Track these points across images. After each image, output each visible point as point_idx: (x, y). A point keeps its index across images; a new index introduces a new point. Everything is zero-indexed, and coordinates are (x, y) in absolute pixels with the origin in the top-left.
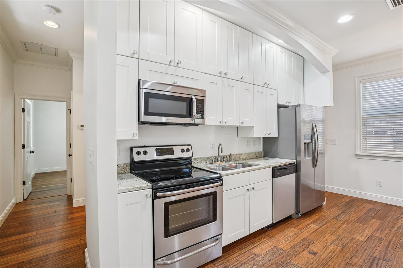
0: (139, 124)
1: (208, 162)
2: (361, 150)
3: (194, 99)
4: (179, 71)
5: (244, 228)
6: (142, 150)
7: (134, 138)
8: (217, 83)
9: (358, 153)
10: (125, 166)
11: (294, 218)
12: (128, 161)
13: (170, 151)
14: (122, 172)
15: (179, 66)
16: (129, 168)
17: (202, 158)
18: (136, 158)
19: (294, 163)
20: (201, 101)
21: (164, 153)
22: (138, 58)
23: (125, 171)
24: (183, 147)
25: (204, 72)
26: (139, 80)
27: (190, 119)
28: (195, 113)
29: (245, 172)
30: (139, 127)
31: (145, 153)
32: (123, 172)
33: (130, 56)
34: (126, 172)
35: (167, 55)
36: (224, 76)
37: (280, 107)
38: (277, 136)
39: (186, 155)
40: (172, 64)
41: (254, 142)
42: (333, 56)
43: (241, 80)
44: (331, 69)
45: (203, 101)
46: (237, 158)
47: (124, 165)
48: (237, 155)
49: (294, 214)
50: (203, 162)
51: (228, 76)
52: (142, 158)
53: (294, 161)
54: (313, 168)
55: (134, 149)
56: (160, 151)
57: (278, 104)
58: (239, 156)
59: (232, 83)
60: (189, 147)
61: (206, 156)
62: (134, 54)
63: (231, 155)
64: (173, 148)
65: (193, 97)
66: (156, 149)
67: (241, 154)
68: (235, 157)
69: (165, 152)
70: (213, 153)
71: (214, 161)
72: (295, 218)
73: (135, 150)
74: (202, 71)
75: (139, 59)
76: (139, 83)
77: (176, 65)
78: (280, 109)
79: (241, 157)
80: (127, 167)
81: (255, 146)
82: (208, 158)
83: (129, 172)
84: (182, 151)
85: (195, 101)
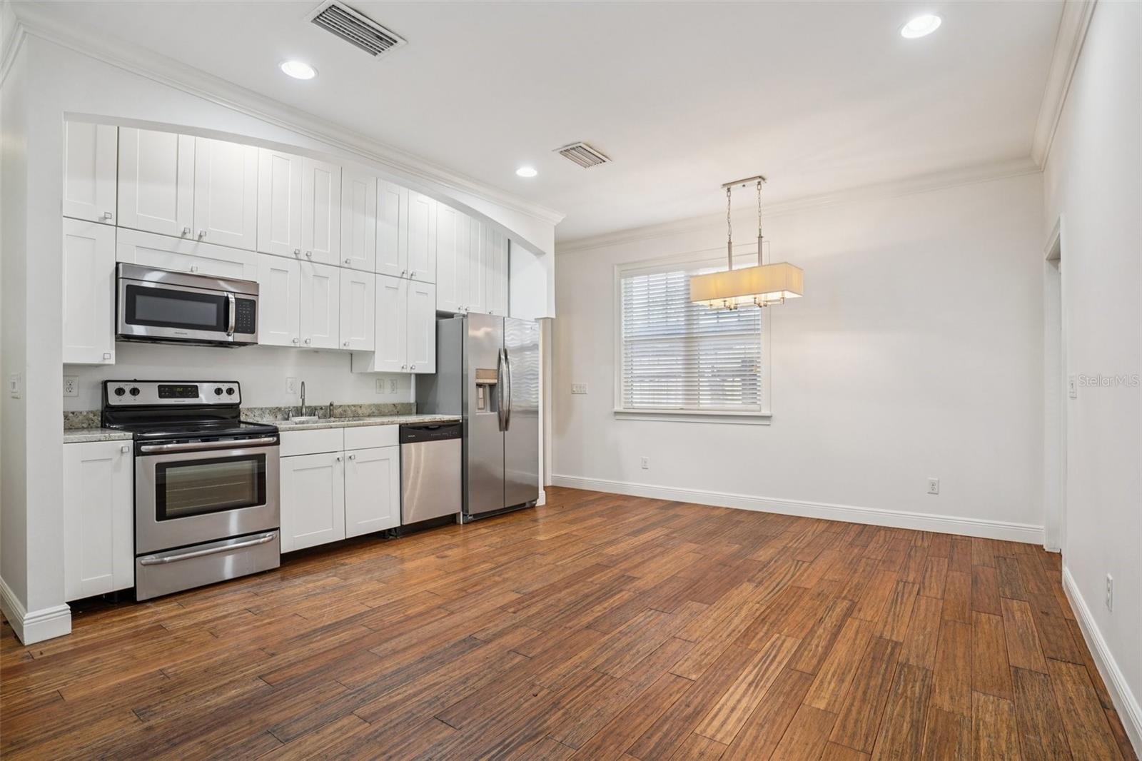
0: (116, 338)
1: (279, 416)
2: (623, 404)
3: (230, 300)
4: (203, 249)
5: (333, 526)
6: (128, 387)
7: (107, 362)
8: (287, 271)
9: (617, 409)
10: (91, 416)
11: (460, 524)
12: (98, 406)
13: (192, 391)
14: (83, 425)
15: (204, 240)
16: (100, 419)
17: (266, 408)
18: (114, 400)
19: (458, 421)
20: (248, 303)
21: (178, 395)
22: (115, 224)
23: (89, 425)
24: (220, 385)
25: (258, 251)
26: (117, 264)
27: (224, 334)
28: (232, 322)
29: (331, 428)
30: (116, 345)
31: (135, 392)
32: (85, 425)
33: (97, 221)
34: (91, 425)
35: (176, 219)
36: (306, 258)
37: (440, 315)
38: (434, 372)
39: (225, 399)
40: (188, 236)
41: (393, 384)
42: (555, 224)
43: (346, 265)
44: (550, 250)
45: (253, 305)
46: (350, 412)
47: (87, 413)
48: (349, 406)
49: (459, 513)
50: (267, 416)
51: (313, 259)
52: (127, 400)
53: (458, 417)
54: (500, 430)
55: (108, 384)
56: (167, 389)
57: (437, 311)
58: (353, 408)
59: (322, 270)
60: (235, 386)
61: (277, 406)
62: (106, 218)
63: (331, 405)
64: (197, 386)
65: (231, 296)
66: (159, 386)
67: (358, 405)
68: (345, 411)
69: (179, 392)
70: (292, 401)
71: (291, 414)
72: (462, 523)
73: (112, 388)
74: (255, 250)
75: (116, 226)
76: (117, 269)
77: (196, 238)
78: (443, 321)
79: (360, 412)
80: (96, 417)
81: (395, 392)
82: (279, 409)
83: (99, 425)
84: (218, 391)
85: (232, 302)
